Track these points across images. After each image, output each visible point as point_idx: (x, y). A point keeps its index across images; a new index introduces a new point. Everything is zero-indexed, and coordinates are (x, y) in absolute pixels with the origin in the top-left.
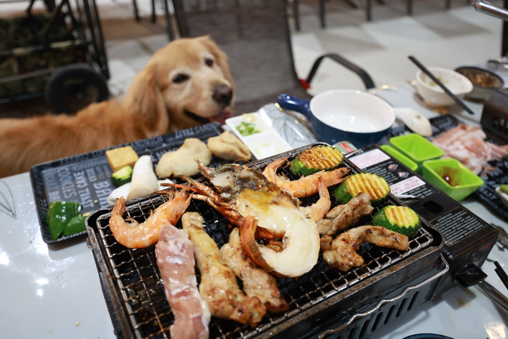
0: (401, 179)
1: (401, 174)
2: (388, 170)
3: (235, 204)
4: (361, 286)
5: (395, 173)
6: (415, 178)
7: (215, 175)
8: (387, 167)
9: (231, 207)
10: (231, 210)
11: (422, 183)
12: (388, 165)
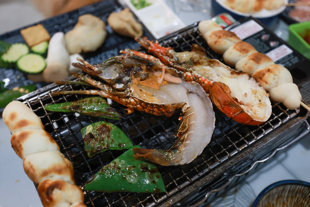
0: (272, 49)
1: (272, 44)
2: (261, 41)
3: (131, 91)
4: (240, 158)
5: (267, 43)
6: (284, 47)
7: (102, 71)
8: (260, 38)
9: (128, 95)
10: (128, 97)
11: (289, 51)
12: (261, 36)
